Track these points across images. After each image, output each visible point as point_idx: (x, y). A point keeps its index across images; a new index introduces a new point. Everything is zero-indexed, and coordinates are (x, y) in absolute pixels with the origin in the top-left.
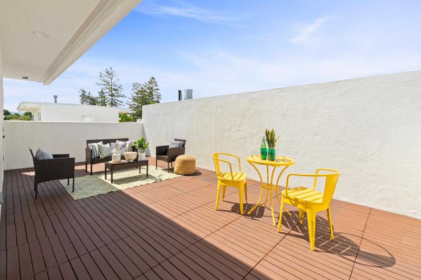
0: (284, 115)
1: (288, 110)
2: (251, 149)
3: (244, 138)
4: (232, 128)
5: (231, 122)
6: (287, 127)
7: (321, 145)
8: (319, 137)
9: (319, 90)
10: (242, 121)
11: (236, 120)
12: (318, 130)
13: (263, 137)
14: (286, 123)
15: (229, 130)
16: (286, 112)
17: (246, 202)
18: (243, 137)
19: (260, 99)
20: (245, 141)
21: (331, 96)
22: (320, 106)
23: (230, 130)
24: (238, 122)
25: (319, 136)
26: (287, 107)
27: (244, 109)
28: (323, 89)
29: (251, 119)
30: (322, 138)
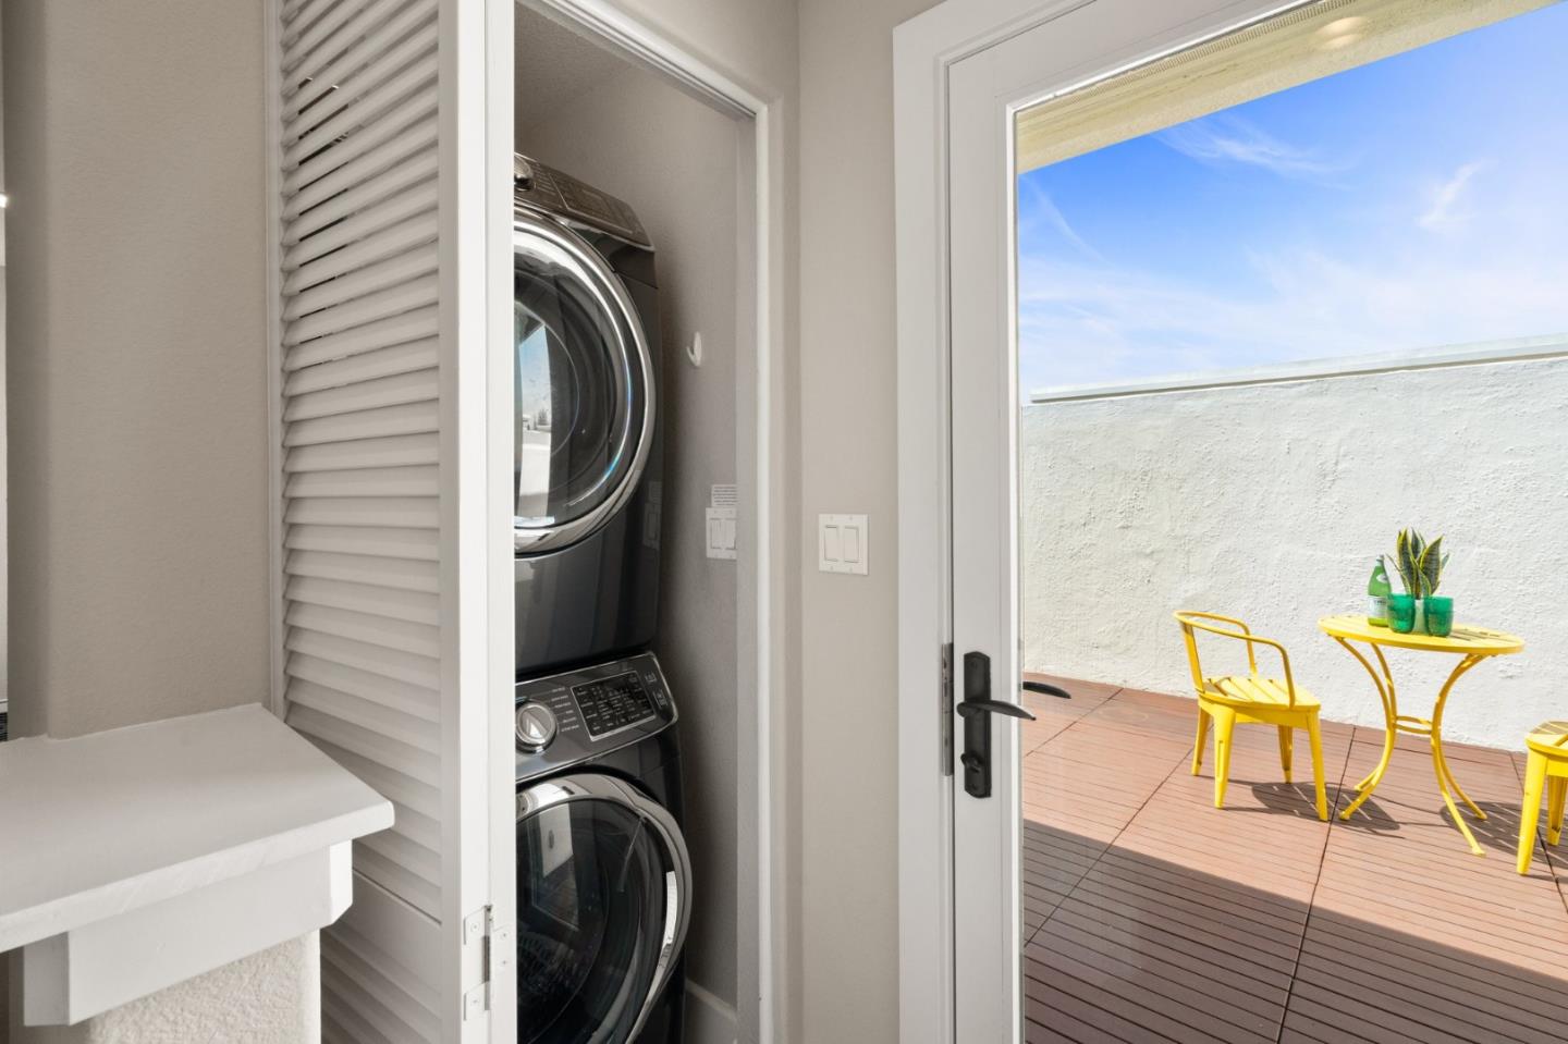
0: (1325, 476)
1: (1345, 456)
2: (1186, 591)
3: (1152, 553)
4: (1097, 519)
5: (1092, 499)
6: (1341, 516)
7: (1488, 578)
8: (1476, 550)
9: (1477, 390)
10: (1142, 494)
11: (1116, 491)
12: (1476, 526)
13: (1379, 558)
14: (1338, 502)
15: (1085, 524)
16: (1336, 464)
17: (1288, 777)
18: (1148, 551)
19: (1220, 419)
20: (1154, 563)
21: (1524, 412)
22: (1480, 445)
23: (1087, 527)
24: (1124, 497)
25: (1479, 546)
26: (1339, 447)
27: (1150, 451)
28: (1493, 386)
29: (1180, 487)
30: (1493, 551)
